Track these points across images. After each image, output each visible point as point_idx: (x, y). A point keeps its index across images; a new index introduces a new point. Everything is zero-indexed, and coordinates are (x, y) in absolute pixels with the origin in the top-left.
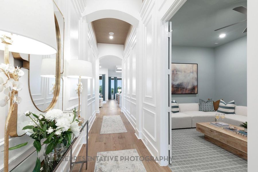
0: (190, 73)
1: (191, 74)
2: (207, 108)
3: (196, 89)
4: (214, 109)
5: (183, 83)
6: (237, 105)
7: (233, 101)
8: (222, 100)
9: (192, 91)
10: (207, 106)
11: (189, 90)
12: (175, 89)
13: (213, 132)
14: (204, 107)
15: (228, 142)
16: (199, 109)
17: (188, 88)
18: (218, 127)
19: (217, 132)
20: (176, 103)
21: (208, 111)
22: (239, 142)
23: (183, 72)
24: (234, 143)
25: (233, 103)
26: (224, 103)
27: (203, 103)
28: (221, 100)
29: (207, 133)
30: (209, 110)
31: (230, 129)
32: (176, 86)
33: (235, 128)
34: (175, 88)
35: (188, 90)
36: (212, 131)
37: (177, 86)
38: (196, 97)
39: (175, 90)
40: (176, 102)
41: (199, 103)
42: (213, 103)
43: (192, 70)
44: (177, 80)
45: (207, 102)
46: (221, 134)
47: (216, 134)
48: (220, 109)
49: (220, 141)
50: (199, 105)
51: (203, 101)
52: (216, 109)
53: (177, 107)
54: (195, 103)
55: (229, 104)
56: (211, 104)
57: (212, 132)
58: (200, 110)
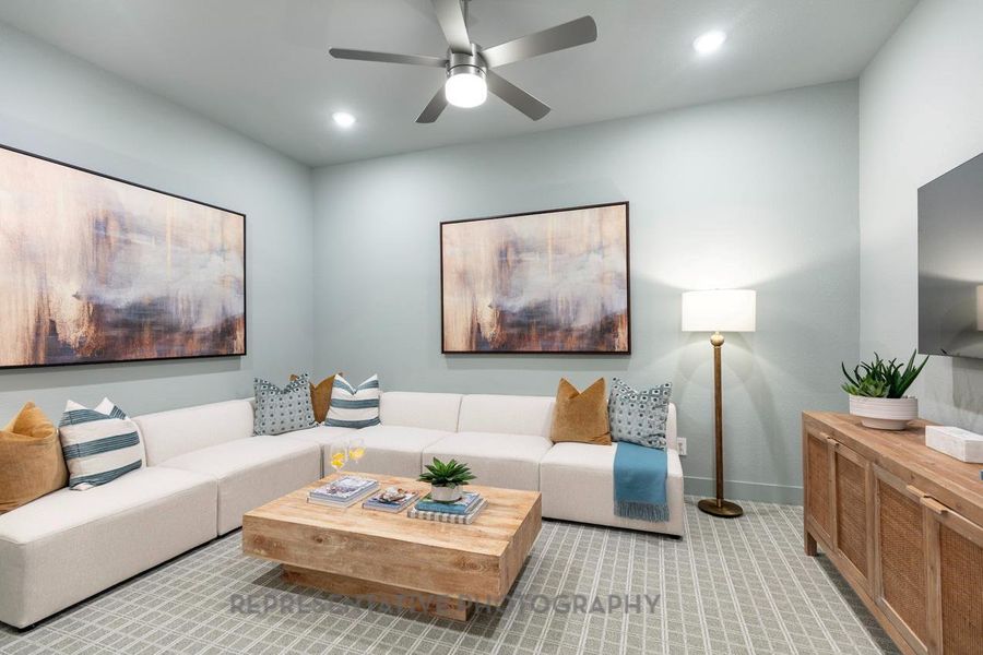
0: (211, 250)
1: (217, 259)
2: (287, 418)
3: (239, 335)
4: (316, 415)
5: (168, 298)
6: (384, 392)
7: (374, 378)
8: (341, 374)
9: (217, 346)
10: (287, 410)
11: (203, 340)
12: (114, 333)
13: (327, 542)
14: (277, 415)
15: (386, 571)
16: (255, 425)
17: (196, 327)
18: (342, 506)
19: (342, 535)
20: (117, 420)
21: (292, 429)
22: (428, 557)
23: (169, 240)
24: (410, 567)
25: (375, 384)
26: (347, 388)
27: (270, 397)
28: (338, 377)
29: (299, 553)
30: (297, 422)
31: (386, 502)
32: (120, 316)
33: (399, 490)
34: (115, 325)
35: (197, 337)
36: (318, 536)
37: (131, 318)
38: (238, 369)
39: (115, 338)
40: (117, 413)
41: (254, 398)
42: (308, 391)
43: (218, 240)
44: (126, 282)
45: (286, 391)
46: (356, 540)
47: (337, 547)
48: (334, 413)
49: (357, 576)
50: (255, 410)
51: (270, 385)
52: (320, 418)
53: (130, 440)
54: (237, 398)
55: (362, 388)
56: (301, 396)
57: (320, 545)
58: (256, 433)
